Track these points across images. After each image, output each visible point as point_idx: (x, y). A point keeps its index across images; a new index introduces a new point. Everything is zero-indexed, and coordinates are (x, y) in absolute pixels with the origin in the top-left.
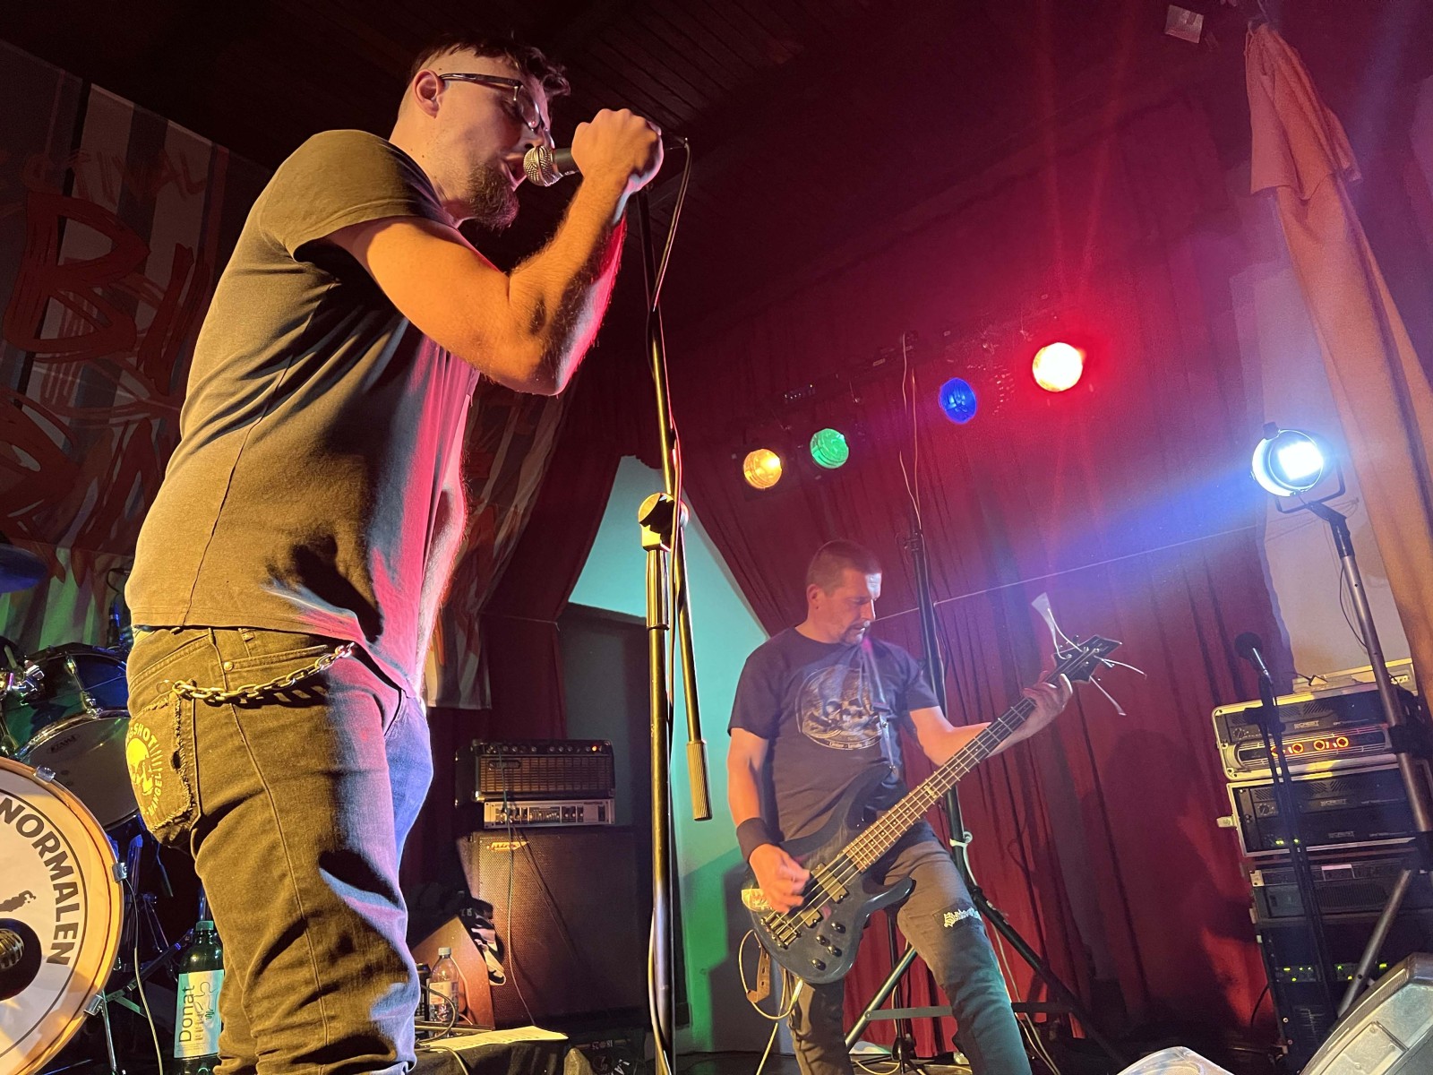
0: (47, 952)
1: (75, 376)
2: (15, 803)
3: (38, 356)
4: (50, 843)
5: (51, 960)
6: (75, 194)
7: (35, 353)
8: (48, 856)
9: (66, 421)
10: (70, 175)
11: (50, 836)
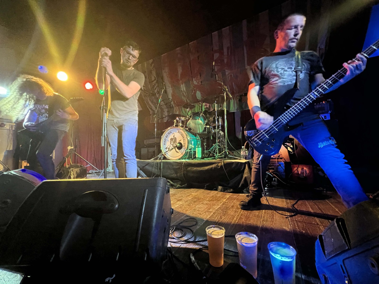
0: (183, 145)
1: (220, 74)
2: (179, 131)
3: (216, 74)
4: (182, 135)
5: (183, 146)
6: (214, 50)
8: (182, 136)
11: (182, 134)
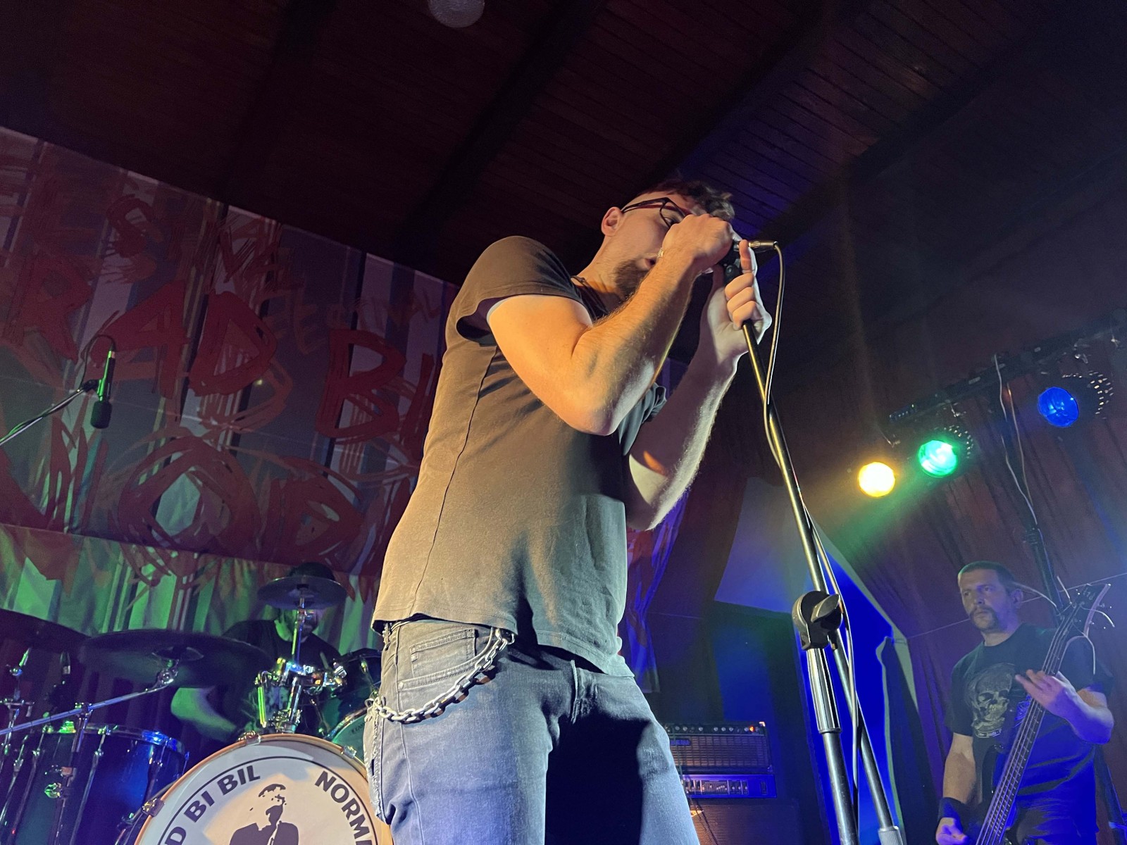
1: (360, 453)
3: (338, 440)
4: (354, 808)
6: (359, 327)
7: (334, 439)
8: (353, 818)
9: (355, 483)
10: (355, 316)
11: (353, 802)
